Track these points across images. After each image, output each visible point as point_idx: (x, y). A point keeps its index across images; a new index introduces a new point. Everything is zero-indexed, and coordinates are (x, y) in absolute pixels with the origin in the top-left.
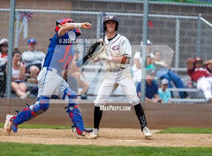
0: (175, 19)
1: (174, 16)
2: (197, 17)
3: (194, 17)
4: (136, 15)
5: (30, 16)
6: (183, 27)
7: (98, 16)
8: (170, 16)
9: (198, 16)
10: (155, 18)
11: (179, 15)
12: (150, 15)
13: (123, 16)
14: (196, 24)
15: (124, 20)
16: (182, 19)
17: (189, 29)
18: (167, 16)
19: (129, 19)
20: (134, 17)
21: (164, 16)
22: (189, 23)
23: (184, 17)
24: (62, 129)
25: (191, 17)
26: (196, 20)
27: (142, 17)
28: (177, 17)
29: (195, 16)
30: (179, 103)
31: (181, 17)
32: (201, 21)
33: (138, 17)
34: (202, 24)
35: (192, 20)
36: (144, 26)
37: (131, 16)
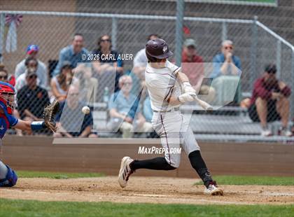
0: (221, 23)
1: (219, 20)
2: (251, 21)
3: (247, 21)
4: (166, 18)
5: (18, 20)
6: (231, 34)
7: (114, 19)
8: (214, 20)
9: (253, 19)
10: (192, 21)
11: (226, 18)
12: (185, 18)
13: (149, 20)
14: (249, 30)
15: (149, 25)
16: (231, 23)
17: (241, 38)
18: (209, 19)
19: (155, 22)
20: (164, 20)
21: (204, 19)
22: (240, 29)
23: (233, 21)
24: (64, 178)
25: (243, 21)
26: (249, 25)
27: (174, 21)
28: (224, 20)
29: (249, 19)
30: (226, 141)
31: (229, 20)
32: (258, 26)
33: (169, 21)
34: (259, 31)
35: (244, 24)
36: (177, 33)
37: (159, 20)
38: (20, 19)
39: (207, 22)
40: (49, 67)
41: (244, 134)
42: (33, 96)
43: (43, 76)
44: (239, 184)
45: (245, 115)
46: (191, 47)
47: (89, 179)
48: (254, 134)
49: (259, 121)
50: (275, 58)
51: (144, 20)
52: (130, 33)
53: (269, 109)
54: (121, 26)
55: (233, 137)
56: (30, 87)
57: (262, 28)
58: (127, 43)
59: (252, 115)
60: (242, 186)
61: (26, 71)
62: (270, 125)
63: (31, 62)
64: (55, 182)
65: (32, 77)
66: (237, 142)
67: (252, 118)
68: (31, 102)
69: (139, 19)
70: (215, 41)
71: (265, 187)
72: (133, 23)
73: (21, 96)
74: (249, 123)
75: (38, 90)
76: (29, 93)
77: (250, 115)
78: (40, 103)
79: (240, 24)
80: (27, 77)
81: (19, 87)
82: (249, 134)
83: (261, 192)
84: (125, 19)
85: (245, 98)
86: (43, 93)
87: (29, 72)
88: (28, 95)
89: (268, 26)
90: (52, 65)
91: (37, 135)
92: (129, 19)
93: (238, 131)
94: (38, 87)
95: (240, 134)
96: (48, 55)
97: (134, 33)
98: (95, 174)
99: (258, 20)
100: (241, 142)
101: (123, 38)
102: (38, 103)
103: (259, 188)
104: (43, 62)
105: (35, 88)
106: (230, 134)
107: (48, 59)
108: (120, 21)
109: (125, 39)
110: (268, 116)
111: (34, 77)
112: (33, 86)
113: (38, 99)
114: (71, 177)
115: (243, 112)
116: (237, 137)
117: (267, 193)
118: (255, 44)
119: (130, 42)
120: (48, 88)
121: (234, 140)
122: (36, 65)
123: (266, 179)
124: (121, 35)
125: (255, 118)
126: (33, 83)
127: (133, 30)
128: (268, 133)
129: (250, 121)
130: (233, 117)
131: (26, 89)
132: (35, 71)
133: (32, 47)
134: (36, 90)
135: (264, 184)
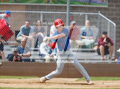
0: (85, 15)
1: (84, 13)
4: (63, 13)
7: (41, 14)
8: (82, 13)
9: (98, 13)
10: (73, 14)
11: (87, 12)
12: (71, 13)
13: (56, 14)
16: (89, 15)
17: (93, 20)
19: (58, 15)
22: (93, 17)
23: (90, 13)
24: (23, 79)
26: (97, 15)
27: (66, 14)
30: (88, 63)
32: (100, 15)
33: (64, 14)
34: (100, 18)
35: (95, 15)
36: (67, 19)
37: (60, 14)
39: (79, 14)
41: (95, 60)
44: (94, 80)
47: (33, 79)
48: (99, 60)
50: (107, 29)
51: (54, 14)
52: (48, 19)
54: (44, 17)
57: (102, 16)
64: (19, 80)
66: (92, 63)
67: (98, 53)
69: (52, 14)
70: (83, 22)
71: (104, 81)
72: (49, 15)
74: (97, 55)
79: (93, 15)
82: (97, 60)
83: (103, 83)
84: (46, 13)
89: (104, 15)
92: (48, 13)
93: (92, 59)
95: (93, 60)
96: (15, 29)
97: (50, 19)
98: (35, 77)
99: (100, 13)
100: (94, 63)
103: (102, 81)
106: (89, 60)
108: (44, 14)
114: (25, 78)
116: (92, 61)
117: (105, 84)
118: (99, 23)
123: (104, 78)
124: (44, 20)
130: (90, 53)
135: (104, 80)
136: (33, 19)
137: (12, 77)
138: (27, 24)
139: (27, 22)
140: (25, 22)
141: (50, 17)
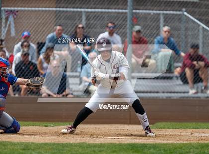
0: (159, 15)
1: (158, 12)
2: (181, 13)
3: (178, 13)
4: (121, 11)
5: (15, 14)
7: (83, 13)
8: (154, 12)
9: (182, 11)
10: (139, 13)
11: (163, 10)
12: (134, 11)
14: (180, 19)
15: (108, 16)
16: (167, 14)
17: (173, 24)
18: (151, 12)
19: (113, 15)
20: (119, 13)
21: (148, 12)
22: (173, 18)
23: (168, 12)
24: (51, 126)
25: (175, 13)
26: (179, 15)
27: (126, 13)
28: (161, 12)
29: (179, 11)
30: (165, 98)
31: (165, 12)
32: (185, 16)
33: (123, 13)
34: (186, 20)
35: (176, 15)
36: (128, 22)
37: (116, 12)
38: (17, 14)
39: (150, 14)
40: (38, 48)
41: (177, 93)
42: (27, 68)
43: (33, 54)
44: (176, 129)
45: (177, 79)
46: (139, 32)
48: (184, 93)
49: (188, 83)
50: (199, 39)
51: (105, 13)
52: (95, 22)
53: (194, 75)
54: (89, 18)
55: (169, 95)
56: (25, 62)
57: (188, 18)
58: (93, 29)
59: (183, 79)
60: (178, 130)
61: (22, 50)
62: (195, 86)
63: (25, 44)
64: (44, 129)
65: (26, 55)
66: (172, 98)
67: (182, 81)
68: (25, 73)
69: (102, 13)
70: (155, 27)
71: (194, 130)
72: (97, 16)
73: (18, 68)
74: (180, 85)
75: (31, 64)
76: (23, 66)
77: (181, 79)
78: (32, 73)
79: (173, 15)
80: (22, 55)
81: (17, 62)
82: (180, 93)
83: (192, 134)
84: (91, 12)
85: (177, 67)
86: (34, 66)
87: (23, 51)
88: (24, 67)
89: (192, 16)
90: (40, 46)
91: (30, 96)
92: (94, 12)
93: (173, 91)
94: (30, 62)
95: (174, 93)
96: (37, 39)
97: (98, 22)
99: (186, 11)
100: (175, 98)
101: (90, 26)
102: (30, 73)
103: (190, 131)
104: (34, 43)
105: (28, 62)
106: (167, 93)
107: (37, 42)
108: (88, 14)
109: (92, 26)
110: (194, 79)
111: (27, 55)
112: (27, 61)
113: (30, 70)
114: (55, 125)
115: (176, 77)
116: (173, 95)
117: (195, 135)
118: (184, 29)
119: (95, 28)
120: (37, 62)
121: (170, 97)
122: (29, 46)
123: (194, 124)
124: (89, 24)
125: (185, 81)
126: (27, 59)
127: (97, 20)
128: (194, 91)
129: (181, 83)
130: (169, 81)
131: (22, 64)
132: (28, 51)
133: (26, 33)
134: (29, 64)
135: (193, 128)
136: (69, 21)
137: (32, 123)
138: (59, 30)
139: (58, 28)
140: (55, 28)
141: (98, 18)
